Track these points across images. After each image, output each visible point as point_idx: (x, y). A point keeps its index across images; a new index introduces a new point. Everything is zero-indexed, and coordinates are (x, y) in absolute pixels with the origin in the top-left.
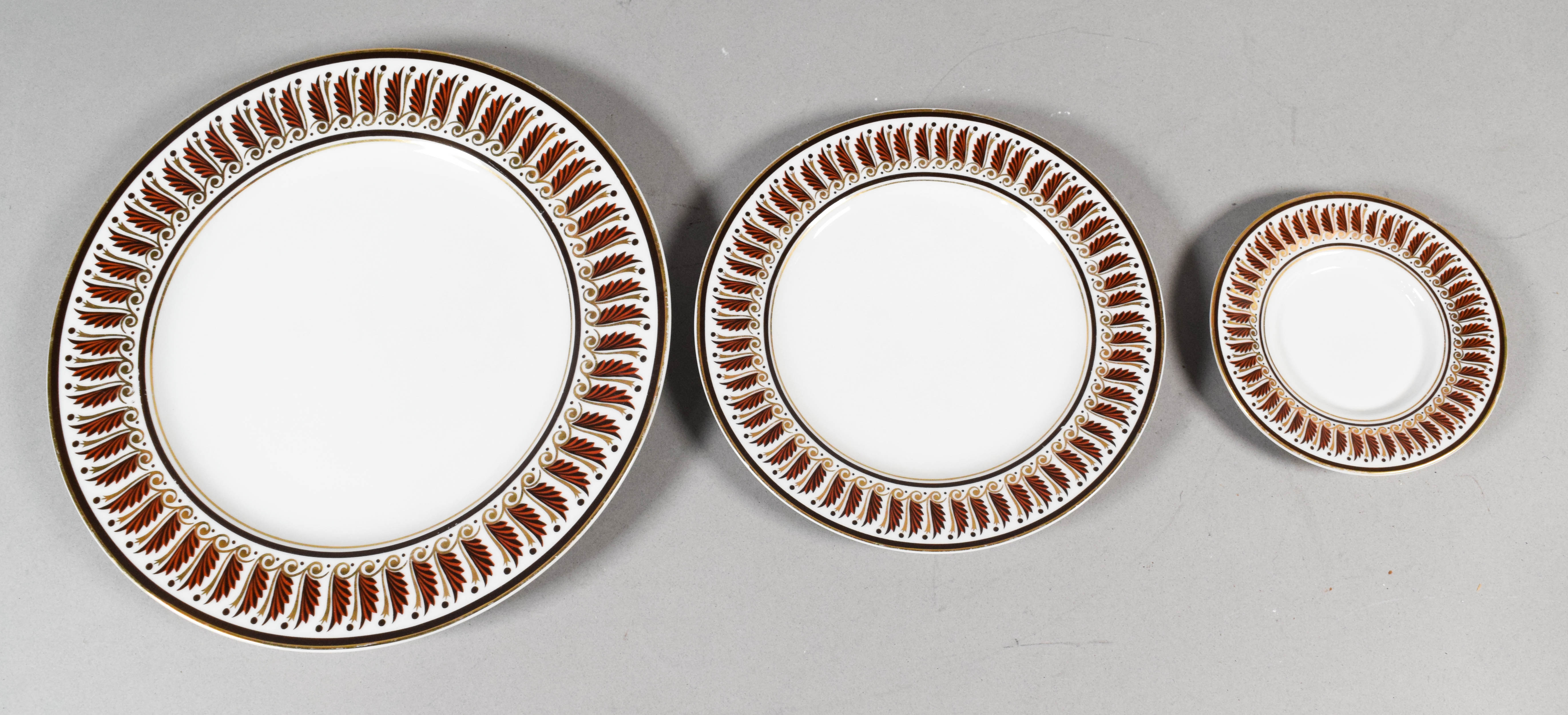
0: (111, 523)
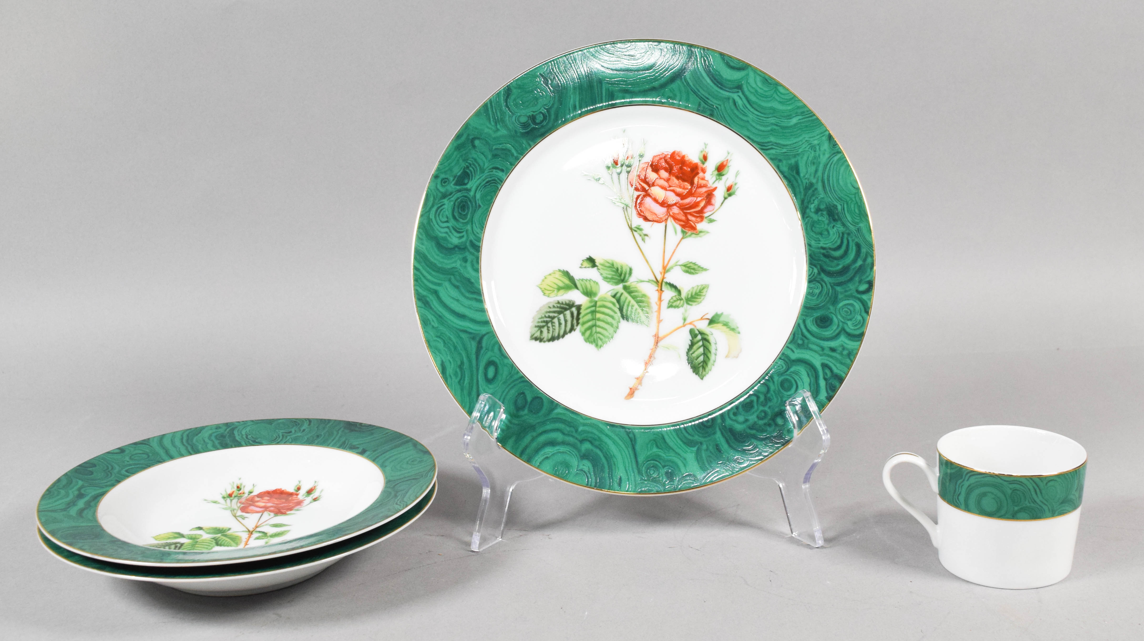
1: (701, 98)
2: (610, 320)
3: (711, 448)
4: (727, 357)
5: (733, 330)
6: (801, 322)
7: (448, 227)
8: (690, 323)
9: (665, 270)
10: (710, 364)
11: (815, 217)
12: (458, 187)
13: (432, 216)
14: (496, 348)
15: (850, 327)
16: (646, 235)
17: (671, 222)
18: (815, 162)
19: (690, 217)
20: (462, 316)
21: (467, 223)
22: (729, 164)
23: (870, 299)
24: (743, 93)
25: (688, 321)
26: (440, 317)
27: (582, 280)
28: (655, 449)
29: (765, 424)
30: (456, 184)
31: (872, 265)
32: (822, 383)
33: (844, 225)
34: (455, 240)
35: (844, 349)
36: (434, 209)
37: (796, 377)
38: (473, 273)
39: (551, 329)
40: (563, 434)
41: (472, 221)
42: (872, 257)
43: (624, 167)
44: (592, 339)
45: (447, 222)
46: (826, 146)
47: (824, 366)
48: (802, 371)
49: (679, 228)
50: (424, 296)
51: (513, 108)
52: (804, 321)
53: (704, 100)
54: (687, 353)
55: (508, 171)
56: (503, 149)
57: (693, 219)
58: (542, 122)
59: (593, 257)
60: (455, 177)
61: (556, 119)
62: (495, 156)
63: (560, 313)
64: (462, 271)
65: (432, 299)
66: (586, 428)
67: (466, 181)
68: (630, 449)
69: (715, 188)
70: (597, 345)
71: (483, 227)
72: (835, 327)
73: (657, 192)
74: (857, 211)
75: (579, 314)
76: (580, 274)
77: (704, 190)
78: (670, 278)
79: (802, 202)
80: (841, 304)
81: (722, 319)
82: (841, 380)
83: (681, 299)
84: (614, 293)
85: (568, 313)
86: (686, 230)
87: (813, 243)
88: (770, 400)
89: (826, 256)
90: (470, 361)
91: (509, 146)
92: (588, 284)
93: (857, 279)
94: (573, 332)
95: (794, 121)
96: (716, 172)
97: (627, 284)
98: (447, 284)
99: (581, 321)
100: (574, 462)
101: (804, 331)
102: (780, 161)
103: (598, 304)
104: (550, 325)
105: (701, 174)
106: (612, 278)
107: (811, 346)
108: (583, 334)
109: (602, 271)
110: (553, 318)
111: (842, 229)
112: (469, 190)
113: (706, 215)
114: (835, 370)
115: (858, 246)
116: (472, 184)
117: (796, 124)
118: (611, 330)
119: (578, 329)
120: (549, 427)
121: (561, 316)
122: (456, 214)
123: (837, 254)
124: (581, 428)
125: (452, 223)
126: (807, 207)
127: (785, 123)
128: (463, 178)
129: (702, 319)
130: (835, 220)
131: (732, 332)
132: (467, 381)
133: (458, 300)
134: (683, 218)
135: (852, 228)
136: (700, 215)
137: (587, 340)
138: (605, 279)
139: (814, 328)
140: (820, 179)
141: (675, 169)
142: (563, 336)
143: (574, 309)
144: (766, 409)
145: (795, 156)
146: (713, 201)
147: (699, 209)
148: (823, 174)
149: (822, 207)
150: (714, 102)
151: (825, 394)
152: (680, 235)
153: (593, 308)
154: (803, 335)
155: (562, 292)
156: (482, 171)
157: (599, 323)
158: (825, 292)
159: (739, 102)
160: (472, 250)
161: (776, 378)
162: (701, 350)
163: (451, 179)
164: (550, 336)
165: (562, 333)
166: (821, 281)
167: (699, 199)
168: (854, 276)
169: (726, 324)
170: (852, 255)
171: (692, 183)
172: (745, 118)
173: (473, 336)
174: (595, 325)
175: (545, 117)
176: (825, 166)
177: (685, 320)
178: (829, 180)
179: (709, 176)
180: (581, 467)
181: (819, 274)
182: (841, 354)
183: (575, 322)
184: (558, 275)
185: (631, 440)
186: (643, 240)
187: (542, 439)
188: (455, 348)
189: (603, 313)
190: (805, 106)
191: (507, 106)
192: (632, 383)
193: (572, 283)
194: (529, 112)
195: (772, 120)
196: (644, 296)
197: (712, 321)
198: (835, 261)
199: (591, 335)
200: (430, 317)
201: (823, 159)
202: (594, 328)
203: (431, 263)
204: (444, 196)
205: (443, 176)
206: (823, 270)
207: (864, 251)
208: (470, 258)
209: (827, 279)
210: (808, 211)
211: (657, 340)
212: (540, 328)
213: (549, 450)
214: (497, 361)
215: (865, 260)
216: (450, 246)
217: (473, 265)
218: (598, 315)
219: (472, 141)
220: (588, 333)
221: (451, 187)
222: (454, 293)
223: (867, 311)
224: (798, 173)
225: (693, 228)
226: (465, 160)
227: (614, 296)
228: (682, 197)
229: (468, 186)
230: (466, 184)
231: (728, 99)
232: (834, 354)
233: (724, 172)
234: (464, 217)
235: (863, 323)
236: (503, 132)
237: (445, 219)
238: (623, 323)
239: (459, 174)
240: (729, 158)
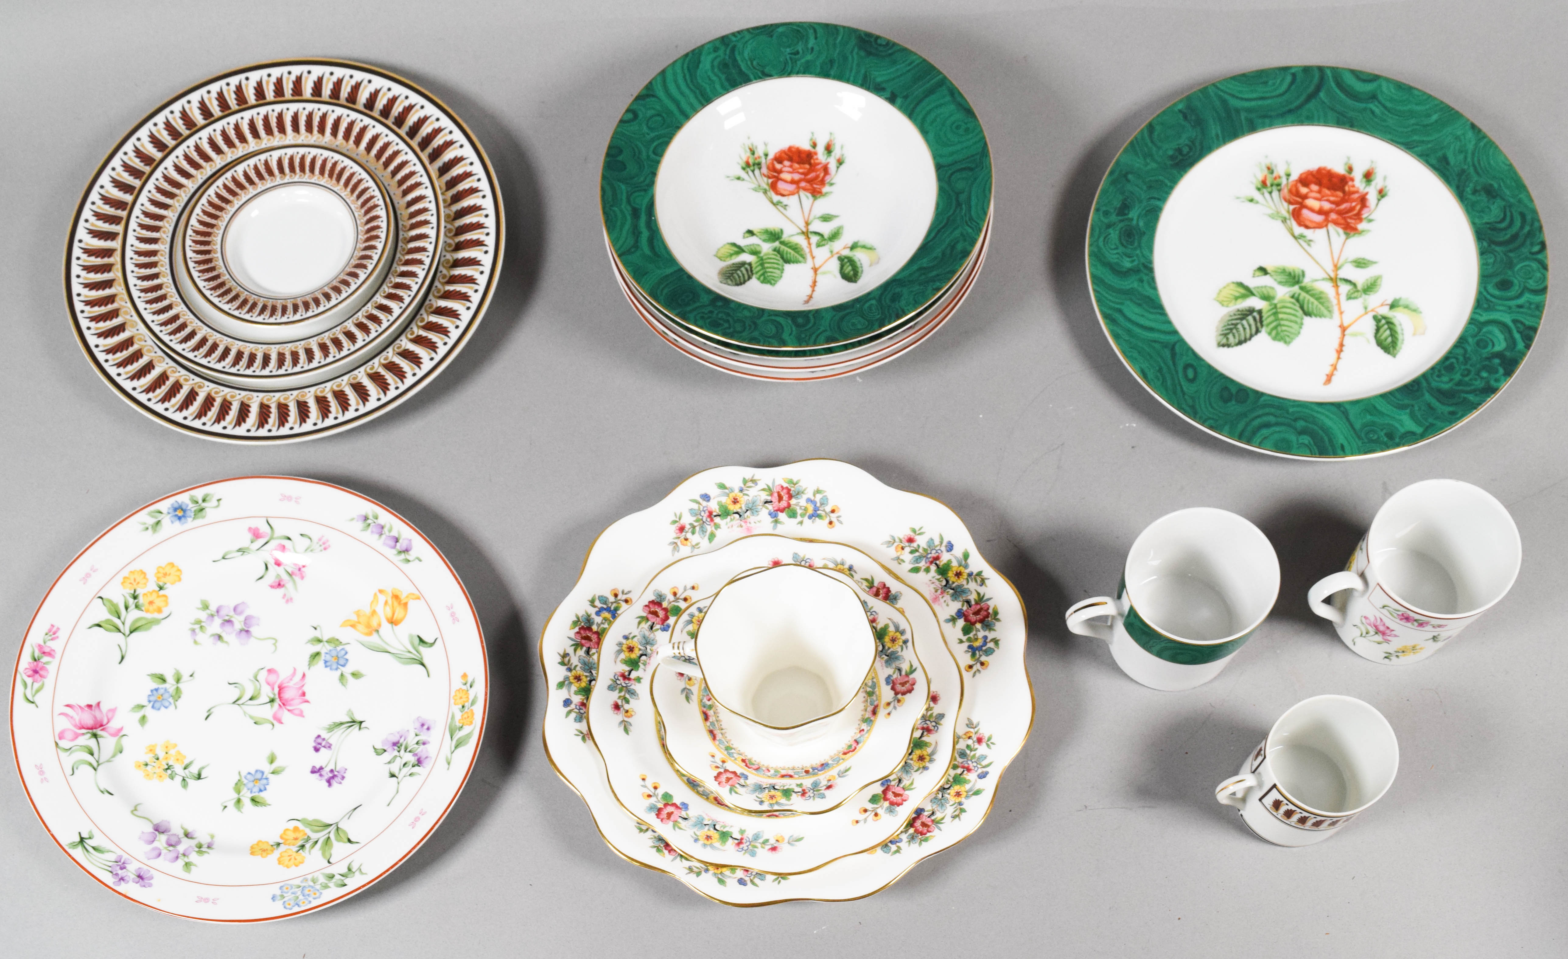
0: (78, 258)
1: (1338, 113)
2: (1293, 318)
3: (1423, 408)
4: (1414, 334)
5: (1415, 311)
6: (1483, 290)
7: (1117, 253)
8: (1372, 310)
9: (1337, 268)
10: (1399, 343)
11: (1474, 198)
12: (1120, 218)
13: (1101, 244)
14: (1190, 353)
15: (1531, 284)
16: (1310, 241)
17: (1331, 227)
18: (1462, 150)
19: (1349, 220)
20: (1151, 329)
21: (1135, 249)
22: (1376, 171)
23: (1546, 257)
24: (1380, 102)
25: (1369, 309)
26: (1129, 331)
27: (1258, 287)
28: (1369, 417)
29: (1471, 380)
30: (1118, 215)
31: (1541, 228)
32: (1517, 336)
33: (1503, 199)
34: (1127, 264)
35: (1530, 303)
36: (1101, 239)
37: (1490, 336)
38: (1152, 291)
39: (1237, 335)
40: (1275, 416)
41: (1140, 246)
42: (1539, 221)
43: (1274, 188)
44: (1279, 337)
45: (1117, 248)
46: (1470, 134)
47: (1515, 321)
48: (1496, 330)
49: (1341, 231)
50: (1109, 315)
51: (1159, 144)
52: (1485, 288)
53: (1342, 114)
54: (1376, 337)
55: (1163, 199)
56: (1157, 181)
57: (1353, 221)
58: (1188, 153)
59: (1264, 266)
60: (1115, 209)
61: (1202, 149)
62: (1150, 187)
63: (1242, 319)
64: (1140, 289)
65: (1117, 316)
66: (1295, 409)
67: (1126, 212)
68: (1345, 420)
69: (1367, 194)
70: (1285, 342)
71: (1151, 249)
72: (1517, 288)
73: (1310, 202)
74: (1513, 184)
75: (1261, 317)
76: (1253, 282)
77: (1356, 196)
78: (1342, 274)
79: (1458, 187)
80: (1516, 269)
81: (1401, 303)
82: (1535, 330)
83: (1358, 291)
84: (1292, 294)
85: (1250, 318)
86: (1348, 231)
87: (1477, 221)
88: (1469, 359)
89: (1494, 229)
90: (1168, 367)
91: (1161, 178)
92: (1264, 290)
93: (1528, 242)
94: (1259, 335)
95: (1435, 117)
96: (1364, 180)
97: (1303, 285)
98: (1128, 302)
99: (1265, 323)
100: (1293, 438)
101: (1489, 297)
102: (1427, 155)
103: (1279, 306)
104: (1234, 331)
105: (1350, 183)
106: (1286, 282)
107: (1498, 307)
108: (1270, 334)
109: (1275, 277)
110: (1236, 325)
111: (1503, 203)
112: (1132, 219)
113: (1364, 216)
114: (1527, 323)
115: (1523, 216)
116: (1133, 214)
117: (1436, 121)
118: (1296, 326)
119: (1264, 331)
120: (1260, 412)
121: (1244, 322)
122: (1124, 242)
123: (1503, 225)
124: (1291, 410)
125: (1121, 249)
126: (1463, 191)
127: (1426, 121)
128: (1124, 209)
129: (1382, 305)
130: (1494, 197)
131: (1414, 313)
132: (1169, 382)
133: (1143, 316)
134: (1342, 221)
135: (1512, 200)
136: (1358, 217)
137: (1275, 339)
138: (1280, 283)
139: (1497, 292)
140: (1471, 164)
141: (1325, 181)
142: (1250, 339)
143: (1255, 314)
144: (1468, 367)
145: (1442, 148)
146: (1368, 204)
147: (1355, 212)
148: (1473, 159)
149: (1478, 188)
150: (1351, 114)
151: (1523, 344)
152: (1343, 237)
153: (1274, 311)
154: (1487, 300)
155: (1239, 301)
156: (1140, 202)
157: (1282, 322)
158: (1499, 259)
159: (1377, 111)
160: (1146, 271)
161: (1470, 340)
162: (1388, 332)
163: (1112, 211)
164: (1237, 341)
165: (1248, 336)
166: (1493, 252)
167: (1354, 204)
168: (1525, 241)
169: (1406, 307)
170: (1518, 223)
171: (1344, 192)
172: (1384, 124)
173: (1165, 345)
174: (1279, 325)
175: (1191, 149)
176: (1473, 154)
177: (1366, 308)
178: (1479, 163)
179: (1359, 183)
180: (1301, 441)
181: (1489, 246)
182: (1529, 308)
183: (1259, 324)
184: (1233, 287)
185: (1343, 413)
186: (1309, 245)
187: (1256, 423)
188: (1151, 357)
189: (1285, 313)
190: (1442, 102)
191: (1152, 142)
192: (1328, 370)
193: (1249, 292)
194: (1174, 145)
195: (1413, 121)
196: (1321, 293)
197: (1392, 306)
198: (1504, 232)
199: (1277, 334)
200: (1120, 332)
201: (1470, 147)
202: (1279, 329)
203: (1110, 285)
204: (1109, 226)
205: (1104, 209)
206: (1492, 242)
207: (1529, 217)
208: (1145, 278)
209: (1498, 249)
210: (1465, 194)
211: (1344, 329)
212: (1225, 335)
213: (1265, 432)
214: (1195, 364)
215: (1532, 225)
216: (1124, 270)
217: (1149, 284)
218: (1281, 316)
219: (1125, 176)
220: (1274, 333)
221: (1114, 218)
222: (1137, 310)
223: (1545, 268)
224: (1448, 163)
225: (1355, 229)
226: (1122, 193)
227: (1293, 297)
228: (1338, 204)
229: (1130, 216)
230: (1126, 214)
231: (1365, 109)
232: (1522, 310)
233: (1372, 177)
234: (1132, 243)
235: (1544, 278)
236: (1154, 165)
237: (1113, 247)
238: (1307, 320)
239: (1118, 206)
240: (1373, 166)
